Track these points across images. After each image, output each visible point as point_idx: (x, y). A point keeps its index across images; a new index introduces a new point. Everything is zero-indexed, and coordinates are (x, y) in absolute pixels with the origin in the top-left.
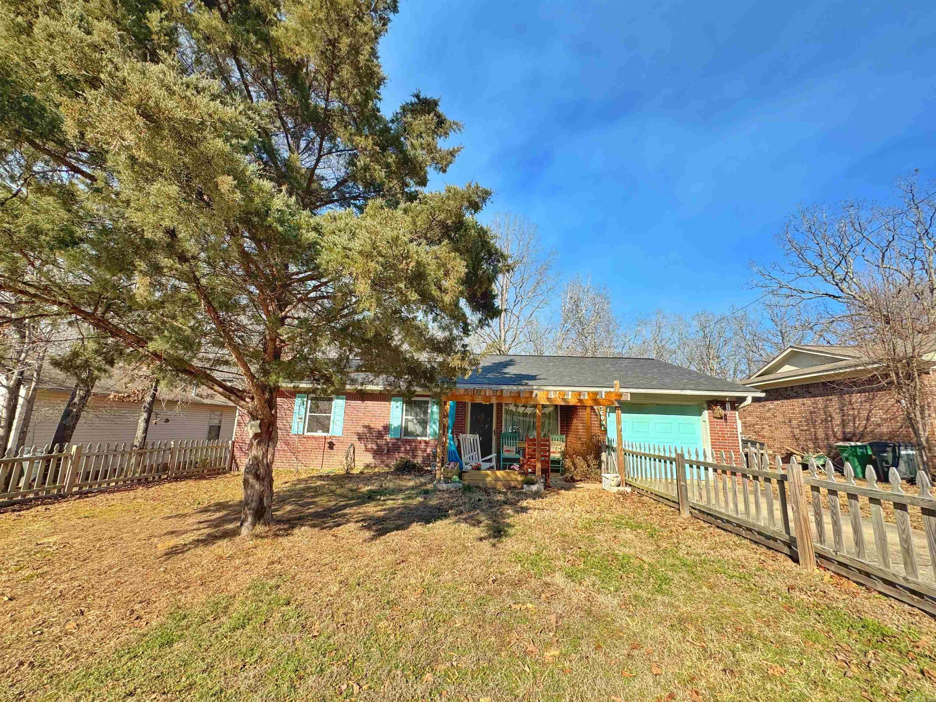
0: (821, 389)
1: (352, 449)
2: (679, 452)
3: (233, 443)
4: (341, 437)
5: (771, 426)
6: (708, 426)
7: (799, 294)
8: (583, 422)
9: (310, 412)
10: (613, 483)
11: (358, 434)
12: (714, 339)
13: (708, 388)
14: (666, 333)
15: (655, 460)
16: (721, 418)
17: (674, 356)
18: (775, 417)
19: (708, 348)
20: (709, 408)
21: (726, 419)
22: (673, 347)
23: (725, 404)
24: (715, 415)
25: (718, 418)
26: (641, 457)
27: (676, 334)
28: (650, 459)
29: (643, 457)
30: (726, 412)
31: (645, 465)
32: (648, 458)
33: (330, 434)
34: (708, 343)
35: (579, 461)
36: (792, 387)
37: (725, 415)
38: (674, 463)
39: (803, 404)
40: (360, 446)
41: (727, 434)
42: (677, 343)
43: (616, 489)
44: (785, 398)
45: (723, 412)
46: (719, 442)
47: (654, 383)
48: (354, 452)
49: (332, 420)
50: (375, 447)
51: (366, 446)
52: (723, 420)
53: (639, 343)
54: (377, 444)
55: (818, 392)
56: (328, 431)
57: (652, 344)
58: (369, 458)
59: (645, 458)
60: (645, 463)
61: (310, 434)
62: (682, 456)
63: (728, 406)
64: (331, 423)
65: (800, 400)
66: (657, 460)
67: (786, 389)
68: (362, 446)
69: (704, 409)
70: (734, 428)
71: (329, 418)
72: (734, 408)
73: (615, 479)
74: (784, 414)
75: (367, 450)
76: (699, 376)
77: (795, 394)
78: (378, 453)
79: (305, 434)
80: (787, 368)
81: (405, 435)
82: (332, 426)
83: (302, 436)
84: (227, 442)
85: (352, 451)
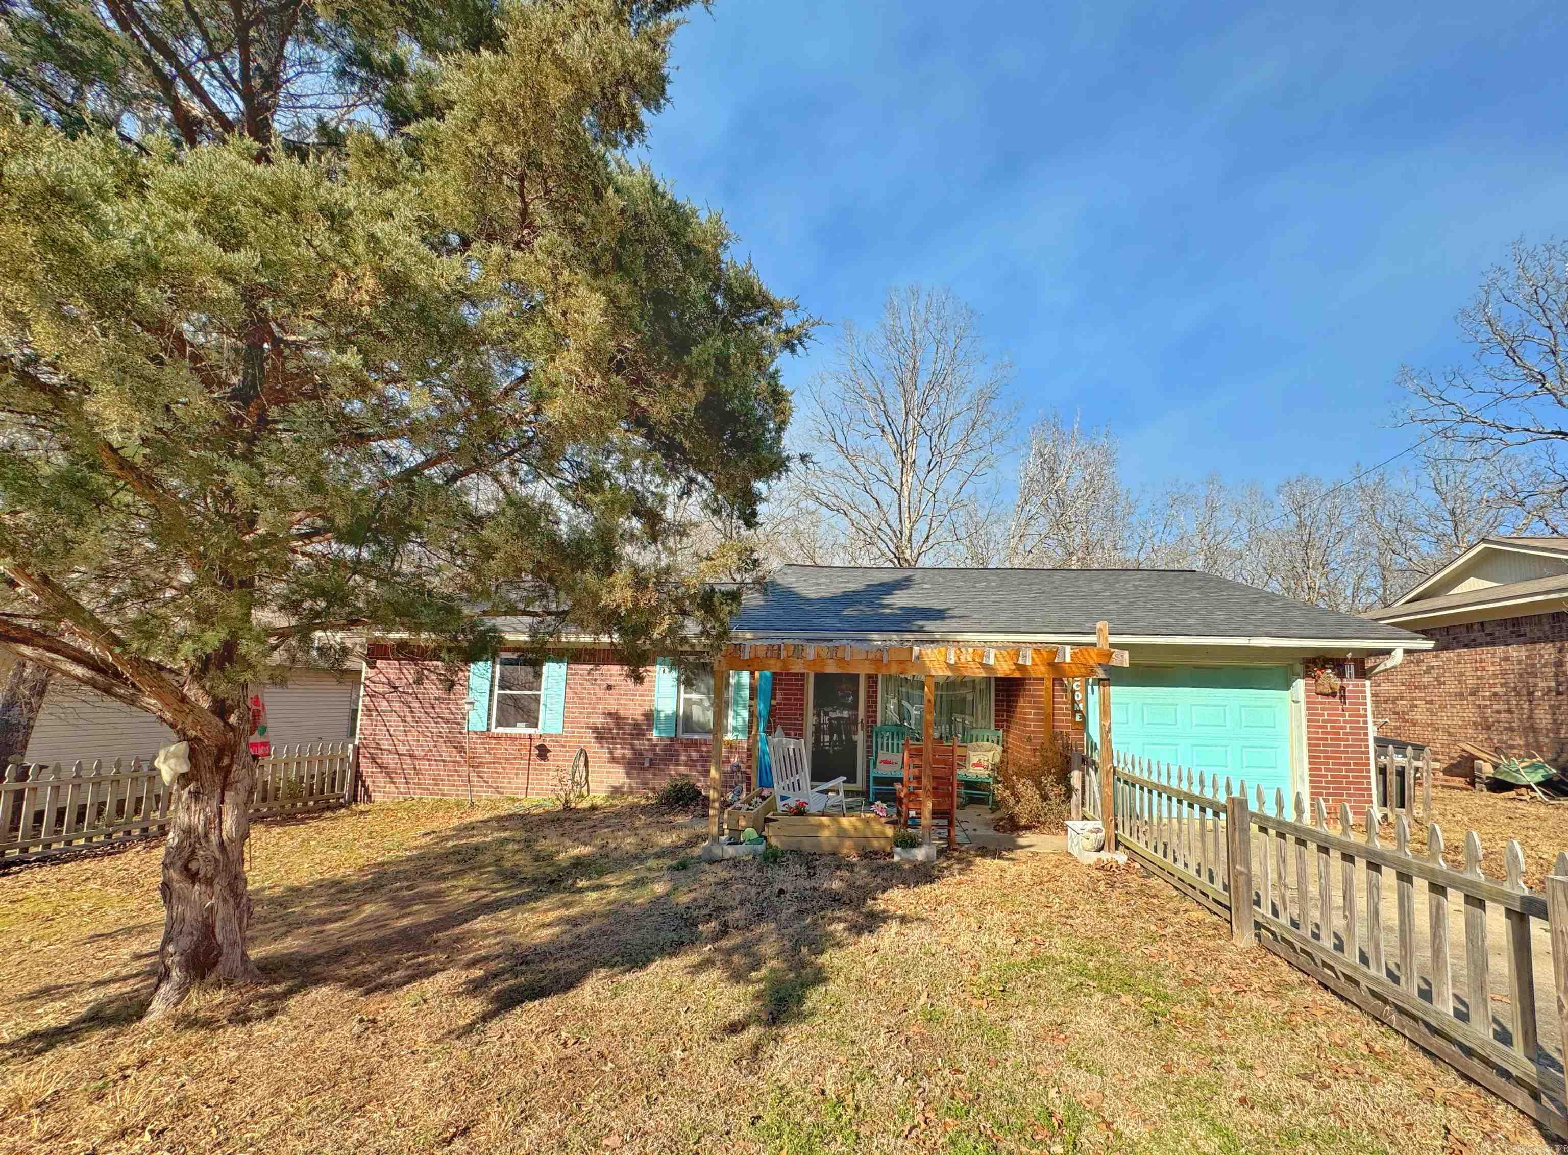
0: (1547, 627)
1: (583, 759)
2: (1236, 793)
3: (357, 749)
4: (561, 736)
5: (1431, 702)
6: (1304, 712)
7: (1500, 435)
8: (1037, 705)
9: (502, 687)
10: (1088, 845)
11: (596, 730)
12: (1318, 529)
13: (1306, 633)
14: (1225, 520)
15: (1180, 802)
16: (1333, 695)
17: (1238, 563)
18: (1441, 683)
19: (1306, 546)
20: (1307, 674)
21: (1343, 697)
22: (1236, 546)
23: (1343, 666)
24: (1320, 689)
25: (1327, 695)
26: (1150, 792)
27: (1245, 522)
28: (1170, 798)
29: (1155, 793)
30: (1345, 681)
31: (1160, 811)
32: (1164, 796)
33: (539, 731)
34: (1305, 538)
35: (1026, 788)
36: (1482, 624)
37: (1343, 688)
38: (1223, 816)
39: (1506, 659)
40: (599, 753)
41: (1344, 728)
42: (1245, 537)
43: (1092, 858)
44: (1466, 646)
45: (1337, 682)
46: (1324, 745)
47: (1191, 621)
48: (586, 765)
49: (542, 702)
50: (629, 754)
51: (611, 753)
52: (1337, 700)
53: (1171, 540)
54: (633, 749)
55: (1539, 634)
56: (536, 726)
57: (1197, 541)
58: (618, 776)
59: (1160, 795)
60: (1160, 804)
61: (501, 730)
62: (1242, 804)
63: (1350, 669)
64: (542, 707)
65: (1500, 650)
66: (1185, 803)
67: (1469, 627)
68: (604, 753)
69: (1299, 676)
70: (1360, 716)
71: (537, 699)
72: (1362, 673)
73: (1093, 836)
74: (1460, 678)
75: (614, 760)
76: (1289, 606)
77: (1488, 639)
78: (634, 765)
79: (493, 730)
80: (1472, 584)
81: (683, 732)
82: (543, 715)
83: (486, 735)
84: (345, 748)
85: (582, 764)
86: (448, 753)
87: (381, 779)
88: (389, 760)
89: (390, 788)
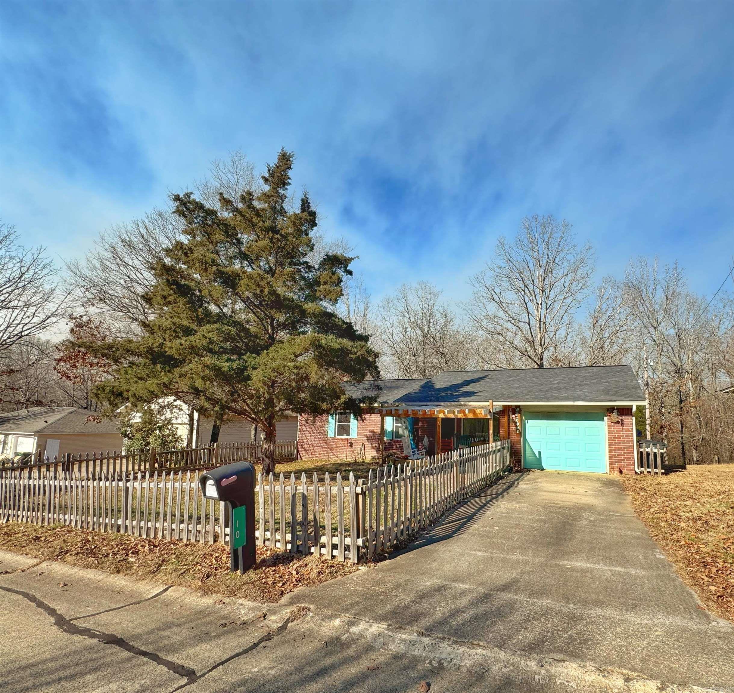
1: (363, 446)
3: (297, 442)
4: (356, 439)
6: (607, 430)
9: (338, 422)
11: (367, 437)
16: (618, 423)
20: (608, 415)
21: (622, 424)
24: (613, 421)
25: (615, 423)
30: (623, 417)
33: (350, 437)
37: (622, 420)
40: (368, 445)
41: (623, 436)
45: (620, 418)
46: (614, 443)
49: (351, 427)
50: (377, 445)
51: (372, 445)
52: (620, 425)
54: (378, 443)
56: (349, 435)
58: (374, 453)
61: (339, 437)
64: (351, 430)
68: (370, 445)
69: (605, 416)
70: (630, 431)
71: (349, 426)
72: (627, 415)
75: (372, 447)
78: (379, 449)
79: (336, 437)
81: (396, 437)
82: (351, 432)
83: (334, 438)
84: (294, 442)
85: (363, 448)
86: (323, 445)
87: (304, 453)
88: (306, 446)
89: (307, 456)
